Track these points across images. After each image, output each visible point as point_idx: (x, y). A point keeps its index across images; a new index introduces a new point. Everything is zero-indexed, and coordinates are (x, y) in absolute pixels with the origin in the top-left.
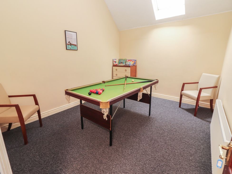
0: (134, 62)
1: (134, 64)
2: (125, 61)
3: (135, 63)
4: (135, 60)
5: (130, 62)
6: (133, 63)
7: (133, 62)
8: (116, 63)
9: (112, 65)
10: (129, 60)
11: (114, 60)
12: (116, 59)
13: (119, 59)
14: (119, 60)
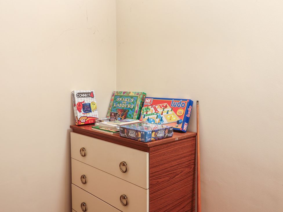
0: (181, 112)
1: (180, 127)
2: (139, 102)
3: (187, 120)
4: (190, 103)
5: (160, 110)
6: (175, 118)
7: (175, 110)
8: (89, 115)
9: (67, 123)
10: (157, 101)
11: (78, 100)
12: (91, 95)
13: (113, 95)
14: (116, 97)
